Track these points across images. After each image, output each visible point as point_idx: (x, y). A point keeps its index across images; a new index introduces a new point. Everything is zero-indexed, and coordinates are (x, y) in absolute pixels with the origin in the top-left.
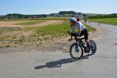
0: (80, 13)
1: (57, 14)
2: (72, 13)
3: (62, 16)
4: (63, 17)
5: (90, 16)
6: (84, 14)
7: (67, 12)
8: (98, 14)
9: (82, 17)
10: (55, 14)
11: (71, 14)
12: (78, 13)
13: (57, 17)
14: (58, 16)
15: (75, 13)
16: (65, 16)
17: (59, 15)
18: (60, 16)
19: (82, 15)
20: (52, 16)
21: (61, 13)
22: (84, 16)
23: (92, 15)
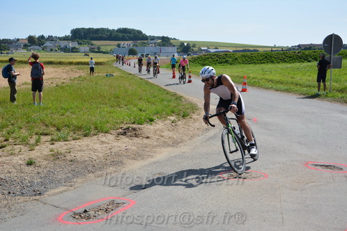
0: (167, 38)
1: (60, 39)
2: (130, 39)
3: (85, 48)
4: (92, 55)
5: (207, 51)
6: (182, 44)
7: (108, 30)
9: (176, 55)
10: (51, 38)
11: (126, 43)
12: (159, 38)
13: (63, 53)
14: (65, 50)
15: (145, 38)
16: (99, 48)
17: (71, 45)
18: (74, 50)
19: (176, 48)
20: (38, 47)
21: (81, 38)
22: (182, 53)
23: (216, 48)
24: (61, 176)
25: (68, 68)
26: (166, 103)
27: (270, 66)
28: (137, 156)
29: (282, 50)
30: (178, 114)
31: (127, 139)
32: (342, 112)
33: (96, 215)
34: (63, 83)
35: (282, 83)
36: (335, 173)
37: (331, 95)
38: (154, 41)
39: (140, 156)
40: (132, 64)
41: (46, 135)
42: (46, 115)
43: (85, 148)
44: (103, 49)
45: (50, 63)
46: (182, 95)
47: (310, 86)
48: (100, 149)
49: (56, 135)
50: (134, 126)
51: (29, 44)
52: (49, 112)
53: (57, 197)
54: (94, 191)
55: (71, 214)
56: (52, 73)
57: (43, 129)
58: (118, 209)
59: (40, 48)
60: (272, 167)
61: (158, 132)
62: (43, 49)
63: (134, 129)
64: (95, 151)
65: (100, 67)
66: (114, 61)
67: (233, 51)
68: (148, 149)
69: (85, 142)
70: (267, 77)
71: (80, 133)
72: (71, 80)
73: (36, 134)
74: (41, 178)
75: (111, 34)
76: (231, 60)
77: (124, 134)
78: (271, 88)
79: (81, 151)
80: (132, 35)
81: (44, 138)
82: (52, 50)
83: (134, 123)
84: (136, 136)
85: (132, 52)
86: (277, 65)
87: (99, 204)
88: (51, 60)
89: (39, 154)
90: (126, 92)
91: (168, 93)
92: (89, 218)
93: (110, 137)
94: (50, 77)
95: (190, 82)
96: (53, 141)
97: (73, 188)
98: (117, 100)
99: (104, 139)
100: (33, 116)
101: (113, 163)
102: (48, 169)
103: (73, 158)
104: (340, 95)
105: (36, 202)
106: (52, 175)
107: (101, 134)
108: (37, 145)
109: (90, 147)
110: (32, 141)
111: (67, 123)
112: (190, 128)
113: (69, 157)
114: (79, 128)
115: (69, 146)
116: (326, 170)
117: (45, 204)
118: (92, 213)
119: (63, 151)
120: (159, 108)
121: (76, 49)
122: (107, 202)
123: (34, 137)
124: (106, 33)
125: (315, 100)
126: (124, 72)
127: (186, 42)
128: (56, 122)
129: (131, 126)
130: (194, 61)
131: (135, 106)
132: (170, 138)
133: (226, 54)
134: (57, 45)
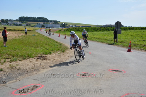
0: (56, 21)
1: (14, 21)
2: (42, 21)
3: (25, 24)
4: (27, 27)
5: (72, 26)
6: (62, 23)
7: (33, 18)
8: (85, 25)
9: (60, 28)
10: (11, 20)
11: (41, 23)
12: (53, 21)
13: (15, 26)
14: (17, 25)
15: (48, 21)
16: (30, 25)
17: (19, 23)
18: (20, 25)
19: (60, 25)
20: (5, 24)
21: (23, 20)
22: (62, 27)
23: (75, 25)
24: (14, 75)
25: (17, 32)
26: (56, 46)
27: (95, 32)
28: (44, 67)
29: (100, 27)
30: (61, 51)
31: (41, 61)
32: (122, 50)
33: (28, 91)
34: (15, 38)
35: (100, 39)
36: (120, 73)
37: (118, 44)
38: (51, 22)
39: (46, 67)
40: (43, 31)
41: (8, 59)
42: (8, 51)
43: (24, 64)
44: (32, 25)
45: (10, 30)
46: (62, 43)
47: (110, 40)
48: (30, 65)
49: (12, 59)
50: (44, 55)
51: (2, 22)
52: (10, 49)
53: (12, 84)
54: (27, 82)
55: (18, 91)
56: (11, 34)
57: (7, 56)
58: (37, 88)
59: (6, 24)
60: (97, 71)
61: (53, 58)
62: (7, 25)
63: (44, 57)
64: (28, 65)
65: (30, 32)
66: (36, 29)
67: (82, 27)
68: (49, 65)
69: (24, 62)
70: (94, 37)
71: (22, 58)
72: (18, 37)
73: (4, 58)
74: (6, 76)
75: (35, 19)
76: (81, 30)
77: (40, 58)
78: (96, 41)
79: (22, 65)
80: (43, 20)
81: (7, 60)
82: (11, 25)
83: (43, 54)
84: (44, 59)
85: (43, 26)
86: (98, 32)
87: (29, 86)
88: (11, 29)
89: (5, 67)
90: (41, 42)
91: (57, 42)
92: (25, 92)
93: (34, 60)
94: (10, 35)
95: (65, 38)
96: (11, 61)
97: (19, 80)
98: (37, 45)
99: (31, 60)
100: (3, 51)
101: (35, 70)
102: (9, 73)
103: (19, 68)
104: (121, 44)
105: (3, 86)
106: (10, 75)
107: (30, 59)
108: (4, 63)
109: (26, 64)
110: (2, 61)
111: (16, 54)
112: (65, 56)
113: (17, 68)
114: (22, 56)
115: (17, 63)
116: (117, 72)
117: (7, 87)
118: (26, 90)
119: (15, 65)
120: (53, 48)
121: (21, 24)
122: (32, 86)
123: (3, 59)
124: (33, 19)
125: (112, 45)
126: (40, 34)
127: (64, 23)
128: (12, 54)
129: (42, 55)
130: (67, 30)
131: (44, 47)
132: (57, 60)
133: (79, 27)
134: (13, 23)
